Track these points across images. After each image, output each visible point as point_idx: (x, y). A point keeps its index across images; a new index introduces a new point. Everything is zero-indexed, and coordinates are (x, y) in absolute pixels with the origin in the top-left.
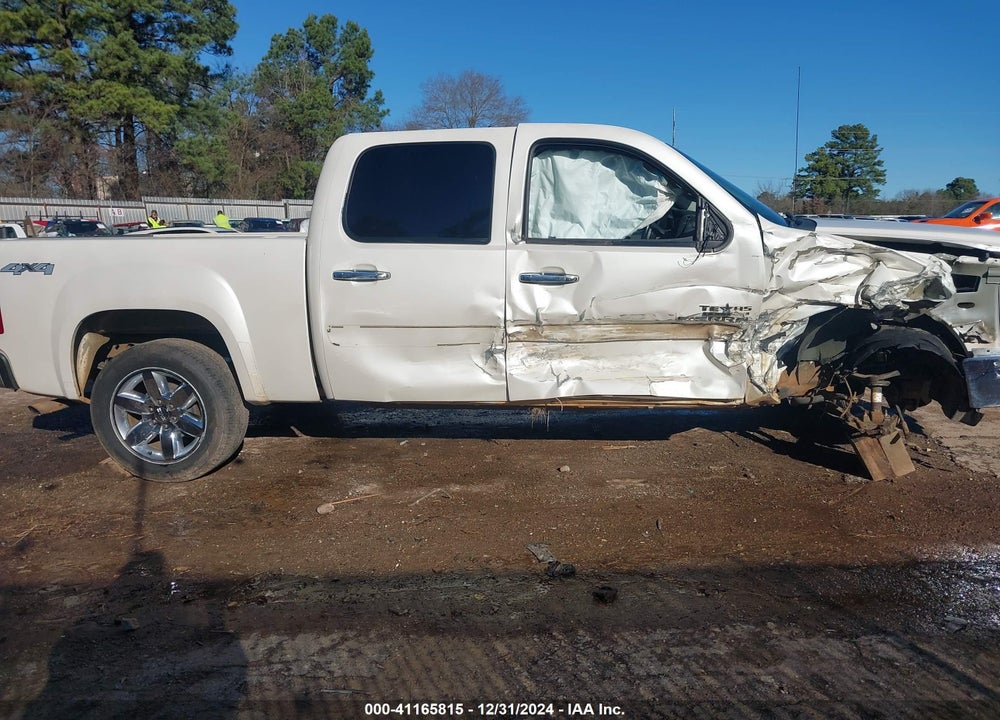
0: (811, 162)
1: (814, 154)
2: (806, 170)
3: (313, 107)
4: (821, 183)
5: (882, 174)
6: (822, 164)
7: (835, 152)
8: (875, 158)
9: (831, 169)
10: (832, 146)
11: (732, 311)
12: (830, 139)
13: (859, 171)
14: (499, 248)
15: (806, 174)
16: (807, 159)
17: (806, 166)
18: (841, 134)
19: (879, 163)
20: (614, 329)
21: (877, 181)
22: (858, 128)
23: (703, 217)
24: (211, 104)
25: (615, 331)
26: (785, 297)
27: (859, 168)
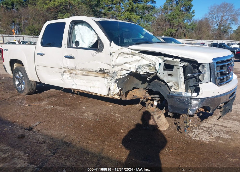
3: (174, 15)
11: (105, 70)
20: (85, 72)
23: (99, 42)
24: (148, 16)
25: (85, 73)
26: (118, 67)
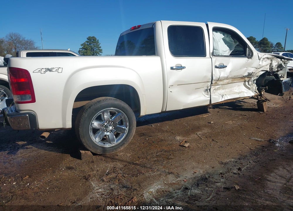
0: (83, 46)
1: (83, 44)
2: (81, 49)
4: (86, 52)
5: (101, 50)
6: (85, 47)
7: (88, 44)
8: (99, 46)
9: (88, 49)
10: (87, 42)
12: (87, 40)
13: (95, 49)
14: (208, 58)
15: (81, 50)
16: (81, 46)
17: (81, 48)
18: (89, 39)
19: (100, 47)
21: (100, 52)
22: (93, 37)
26: (259, 70)
27: (95, 48)
